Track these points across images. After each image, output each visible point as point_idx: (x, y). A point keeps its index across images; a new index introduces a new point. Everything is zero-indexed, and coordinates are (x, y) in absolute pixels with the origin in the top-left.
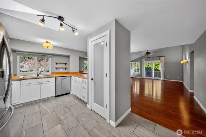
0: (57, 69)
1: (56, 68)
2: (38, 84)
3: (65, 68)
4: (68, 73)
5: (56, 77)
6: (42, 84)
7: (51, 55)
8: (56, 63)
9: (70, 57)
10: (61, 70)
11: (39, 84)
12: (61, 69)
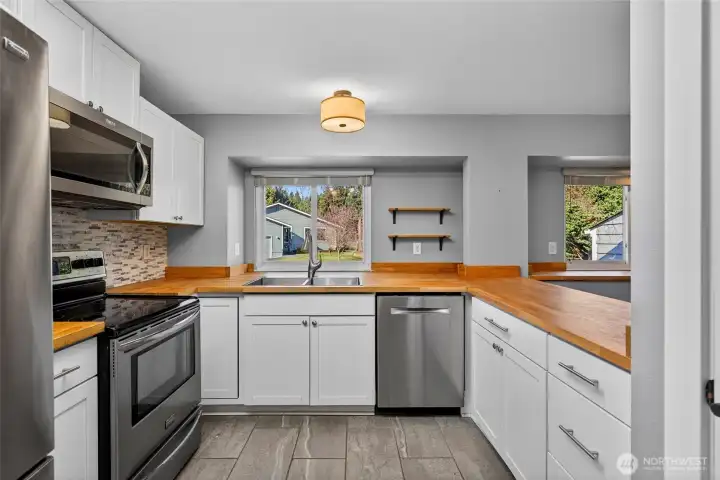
0: (398, 245)
1: (394, 239)
2: (299, 320)
3: (442, 240)
4: (453, 270)
5: (378, 294)
6: (314, 324)
7: (371, 173)
8: (395, 212)
9: (468, 169)
10: (417, 253)
11: (305, 324)
12: (417, 247)
